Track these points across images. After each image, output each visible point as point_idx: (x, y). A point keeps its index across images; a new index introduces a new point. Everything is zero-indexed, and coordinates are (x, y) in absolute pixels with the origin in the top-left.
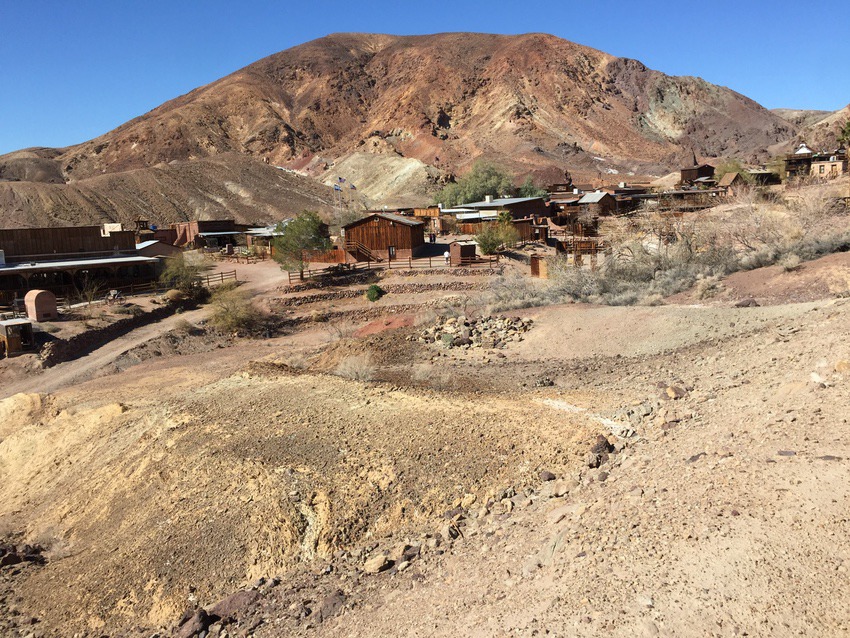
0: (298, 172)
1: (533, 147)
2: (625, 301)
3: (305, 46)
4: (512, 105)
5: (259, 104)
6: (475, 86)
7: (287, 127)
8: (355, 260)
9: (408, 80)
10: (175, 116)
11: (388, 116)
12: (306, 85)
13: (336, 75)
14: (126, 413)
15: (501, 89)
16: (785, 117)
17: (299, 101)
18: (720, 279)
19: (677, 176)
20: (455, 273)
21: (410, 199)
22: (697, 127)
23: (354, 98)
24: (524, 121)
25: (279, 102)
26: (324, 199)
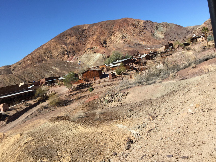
0: (70, 61)
1: (128, 46)
2: (153, 82)
3: (68, 30)
4: (121, 36)
5: (59, 46)
6: (111, 33)
7: (66, 51)
8: (85, 82)
9: (95, 34)
10: (38, 52)
11: (91, 44)
12: (70, 40)
13: (77, 36)
14: (21, 136)
15: (118, 33)
16: (189, 28)
17: (69, 44)
18: (176, 73)
19: (164, 47)
20: (111, 81)
21: (99, 63)
22: (167, 34)
23: (82, 41)
24: (125, 40)
25: (63, 45)
26: (78, 67)
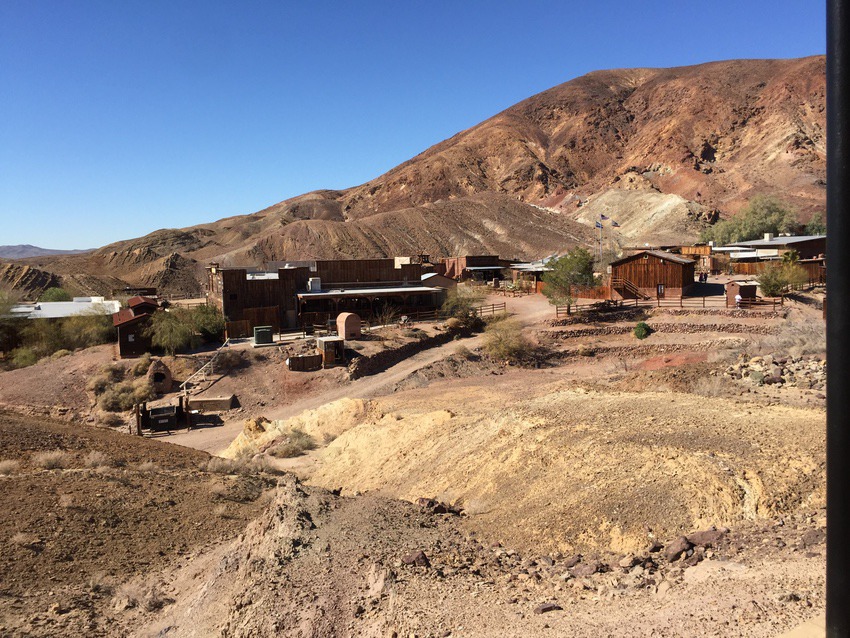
0: (550, 210)
1: (815, 180)
3: (563, 87)
4: (789, 134)
5: (516, 144)
6: (746, 115)
7: (542, 166)
8: (621, 297)
9: (670, 113)
10: (440, 159)
11: (646, 151)
12: (563, 124)
13: (593, 112)
14: (454, 418)
15: (777, 117)
17: (555, 140)
20: (732, 314)
21: (670, 237)
23: (611, 134)
24: (805, 151)
25: (535, 142)
26: (576, 236)
